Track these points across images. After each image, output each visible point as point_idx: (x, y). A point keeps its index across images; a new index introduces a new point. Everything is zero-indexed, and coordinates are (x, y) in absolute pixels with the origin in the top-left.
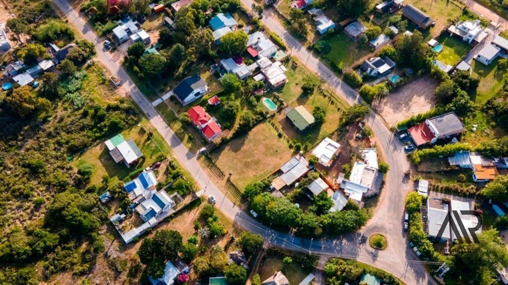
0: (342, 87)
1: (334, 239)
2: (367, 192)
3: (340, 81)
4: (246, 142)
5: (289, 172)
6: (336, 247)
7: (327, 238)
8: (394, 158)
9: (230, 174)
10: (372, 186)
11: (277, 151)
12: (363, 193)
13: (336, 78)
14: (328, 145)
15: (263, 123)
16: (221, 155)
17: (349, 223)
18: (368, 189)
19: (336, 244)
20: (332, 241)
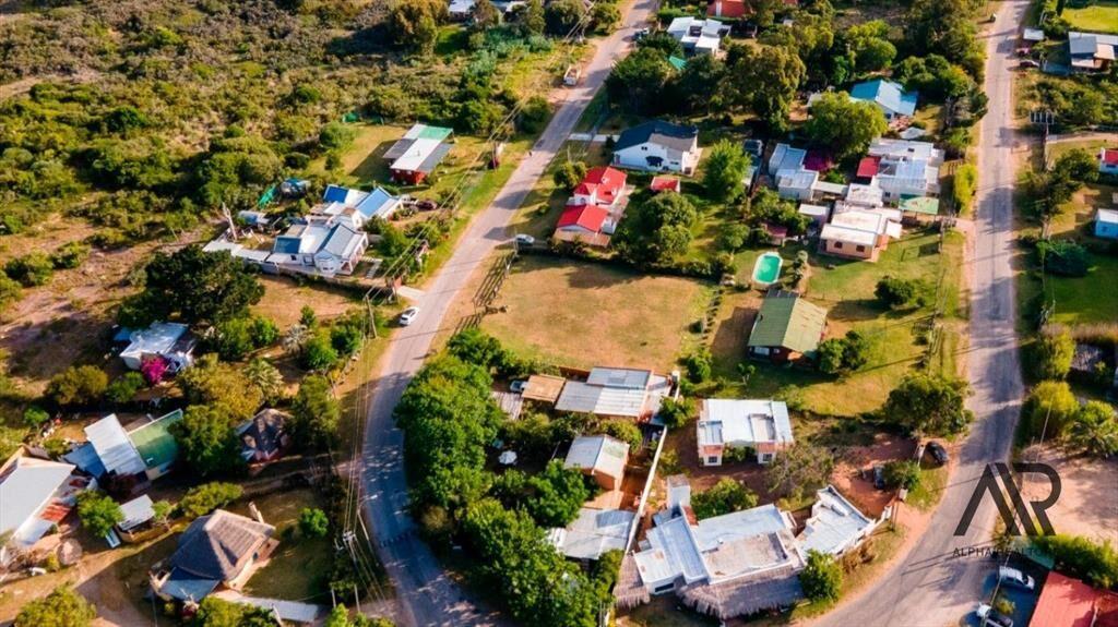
0: (997, 357)
1: (471, 602)
2: (694, 585)
3: (1012, 343)
4: (615, 287)
5: (597, 389)
6: (446, 620)
7: (461, 582)
8: (906, 603)
9: (503, 310)
10: (726, 585)
11: (645, 344)
12: (680, 580)
13: (1010, 331)
14: (765, 417)
15: (700, 283)
16: (542, 271)
17: (520, 579)
18: (705, 581)
19: (458, 614)
20: (461, 600)
